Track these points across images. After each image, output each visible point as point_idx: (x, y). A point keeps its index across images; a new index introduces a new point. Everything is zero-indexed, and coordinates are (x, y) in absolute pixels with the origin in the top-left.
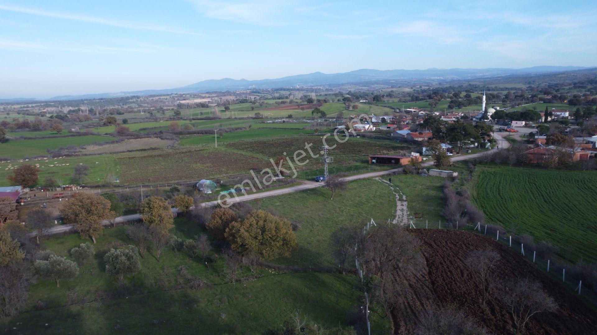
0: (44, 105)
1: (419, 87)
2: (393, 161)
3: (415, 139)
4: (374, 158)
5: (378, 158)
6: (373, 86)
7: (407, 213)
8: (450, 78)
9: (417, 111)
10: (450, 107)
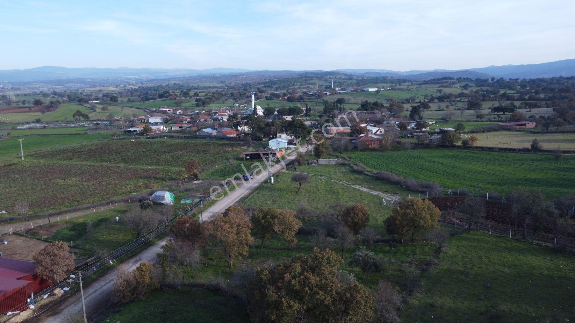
1: (123, 85)
3: (227, 136)
4: (247, 155)
5: (251, 154)
6: (67, 85)
7: (380, 193)
8: (145, 77)
9: (172, 110)
10: (198, 105)
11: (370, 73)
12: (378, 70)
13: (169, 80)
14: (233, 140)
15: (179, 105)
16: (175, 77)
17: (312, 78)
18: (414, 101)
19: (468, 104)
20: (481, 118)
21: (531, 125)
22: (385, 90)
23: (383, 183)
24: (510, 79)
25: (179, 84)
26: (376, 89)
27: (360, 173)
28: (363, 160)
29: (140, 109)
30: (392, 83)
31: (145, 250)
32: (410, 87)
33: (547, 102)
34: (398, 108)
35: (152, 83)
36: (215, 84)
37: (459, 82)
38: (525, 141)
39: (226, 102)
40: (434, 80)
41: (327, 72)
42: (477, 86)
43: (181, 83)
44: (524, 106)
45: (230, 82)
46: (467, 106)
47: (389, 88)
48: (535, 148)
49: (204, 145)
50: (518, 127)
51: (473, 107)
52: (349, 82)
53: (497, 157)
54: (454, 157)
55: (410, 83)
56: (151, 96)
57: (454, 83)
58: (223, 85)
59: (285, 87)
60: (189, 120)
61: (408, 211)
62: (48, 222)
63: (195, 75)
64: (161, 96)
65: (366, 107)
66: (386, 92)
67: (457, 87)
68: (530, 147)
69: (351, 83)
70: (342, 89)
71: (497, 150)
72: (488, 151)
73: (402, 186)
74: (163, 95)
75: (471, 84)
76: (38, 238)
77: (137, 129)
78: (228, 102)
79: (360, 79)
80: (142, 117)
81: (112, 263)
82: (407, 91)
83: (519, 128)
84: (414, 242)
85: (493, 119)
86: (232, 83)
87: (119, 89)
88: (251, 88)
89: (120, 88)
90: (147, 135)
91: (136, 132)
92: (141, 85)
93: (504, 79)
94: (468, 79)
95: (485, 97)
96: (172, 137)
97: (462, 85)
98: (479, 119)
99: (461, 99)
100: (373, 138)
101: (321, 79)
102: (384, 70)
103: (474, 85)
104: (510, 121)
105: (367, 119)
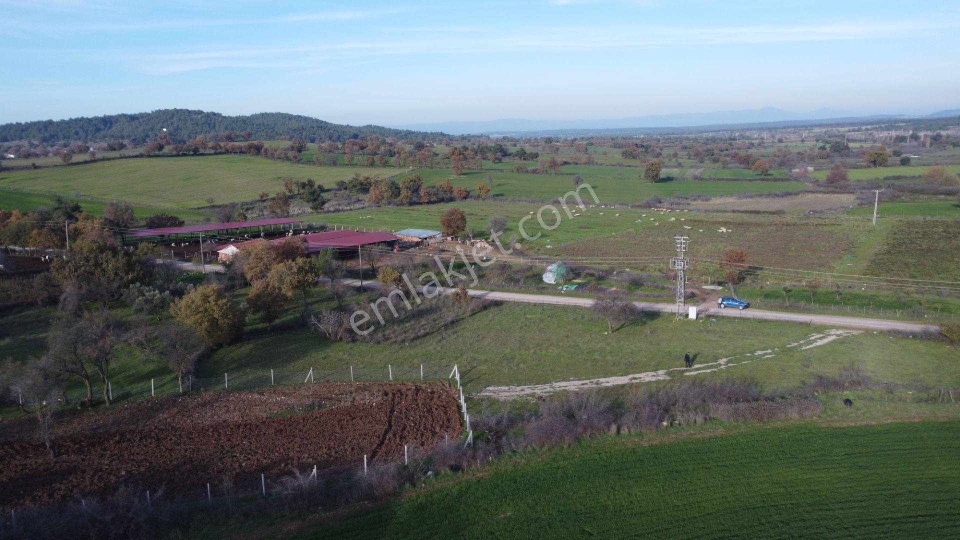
0: (885, 127)
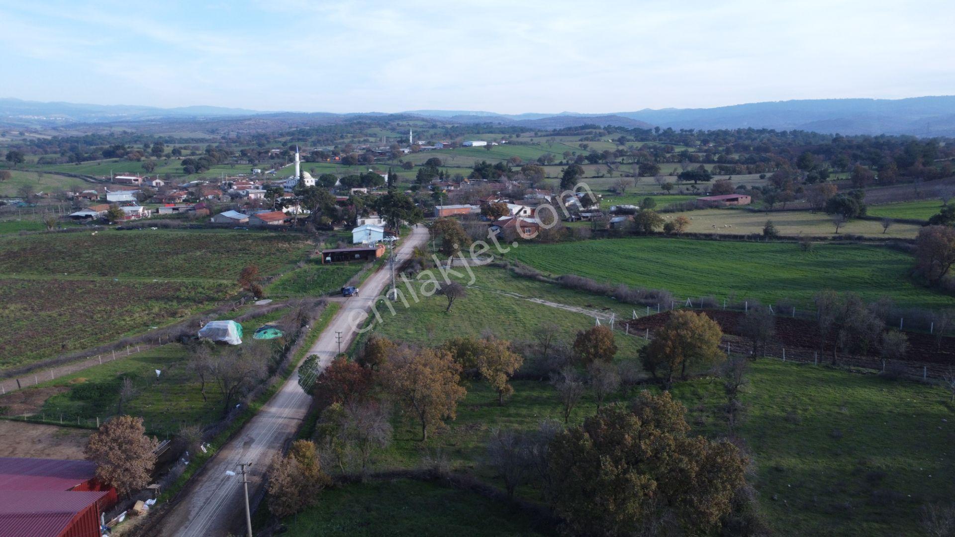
1: (17, 133)
2: (357, 256)
3: (269, 223)
4: (326, 255)
5: (330, 253)
7: (580, 308)
8: (59, 118)
9: (140, 180)
10: (187, 171)
11: (461, 117)
12: (473, 112)
13: (110, 125)
14: (282, 231)
15: (150, 170)
16: (120, 120)
17: (370, 126)
18: (551, 161)
19: (640, 168)
20: (668, 190)
21: (744, 200)
22: (499, 145)
23: (576, 293)
24: (682, 130)
25: (132, 133)
26: (484, 143)
27: (532, 278)
28: (521, 257)
29: (75, 176)
30: (503, 133)
31: (249, 425)
32: (536, 140)
33: (749, 165)
34: (536, 173)
35: (78, 130)
36: (200, 135)
37: (609, 133)
38: (747, 223)
39: (237, 166)
40: (570, 129)
41: (392, 115)
42: (637, 140)
43: (134, 131)
44: (718, 171)
45: (226, 131)
46: (637, 171)
47: (504, 142)
48: (769, 234)
49: (233, 238)
50: (728, 203)
51: (647, 173)
52: (432, 131)
53: (721, 249)
54: (659, 250)
55: (532, 134)
56: (87, 153)
57: (601, 135)
58: (215, 137)
59: (327, 140)
60: (185, 196)
61: (683, 332)
62: (17, 388)
63: (159, 117)
64: (108, 154)
65: (483, 172)
66: (500, 148)
67: (608, 141)
68: (762, 233)
69: (435, 134)
70: (429, 143)
71: (718, 238)
72: (704, 239)
73: (610, 297)
74: (114, 152)
75: (629, 137)
76: (12, 417)
77: (93, 214)
78: (240, 166)
79: (449, 126)
80: (90, 191)
81: (205, 451)
82: (534, 147)
83: (730, 205)
84: (687, 380)
85: (686, 192)
86: (231, 133)
87: (9, 140)
88: (269, 142)
89: (12, 137)
90: (116, 223)
91: (90, 219)
92: (55, 134)
93: (673, 130)
94: (621, 129)
95: (658, 157)
96: (166, 227)
97: (616, 138)
98: (666, 191)
99: (623, 160)
100: (525, 222)
101: (385, 127)
102: (482, 112)
103: (632, 138)
104: (713, 194)
105: (497, 191)
